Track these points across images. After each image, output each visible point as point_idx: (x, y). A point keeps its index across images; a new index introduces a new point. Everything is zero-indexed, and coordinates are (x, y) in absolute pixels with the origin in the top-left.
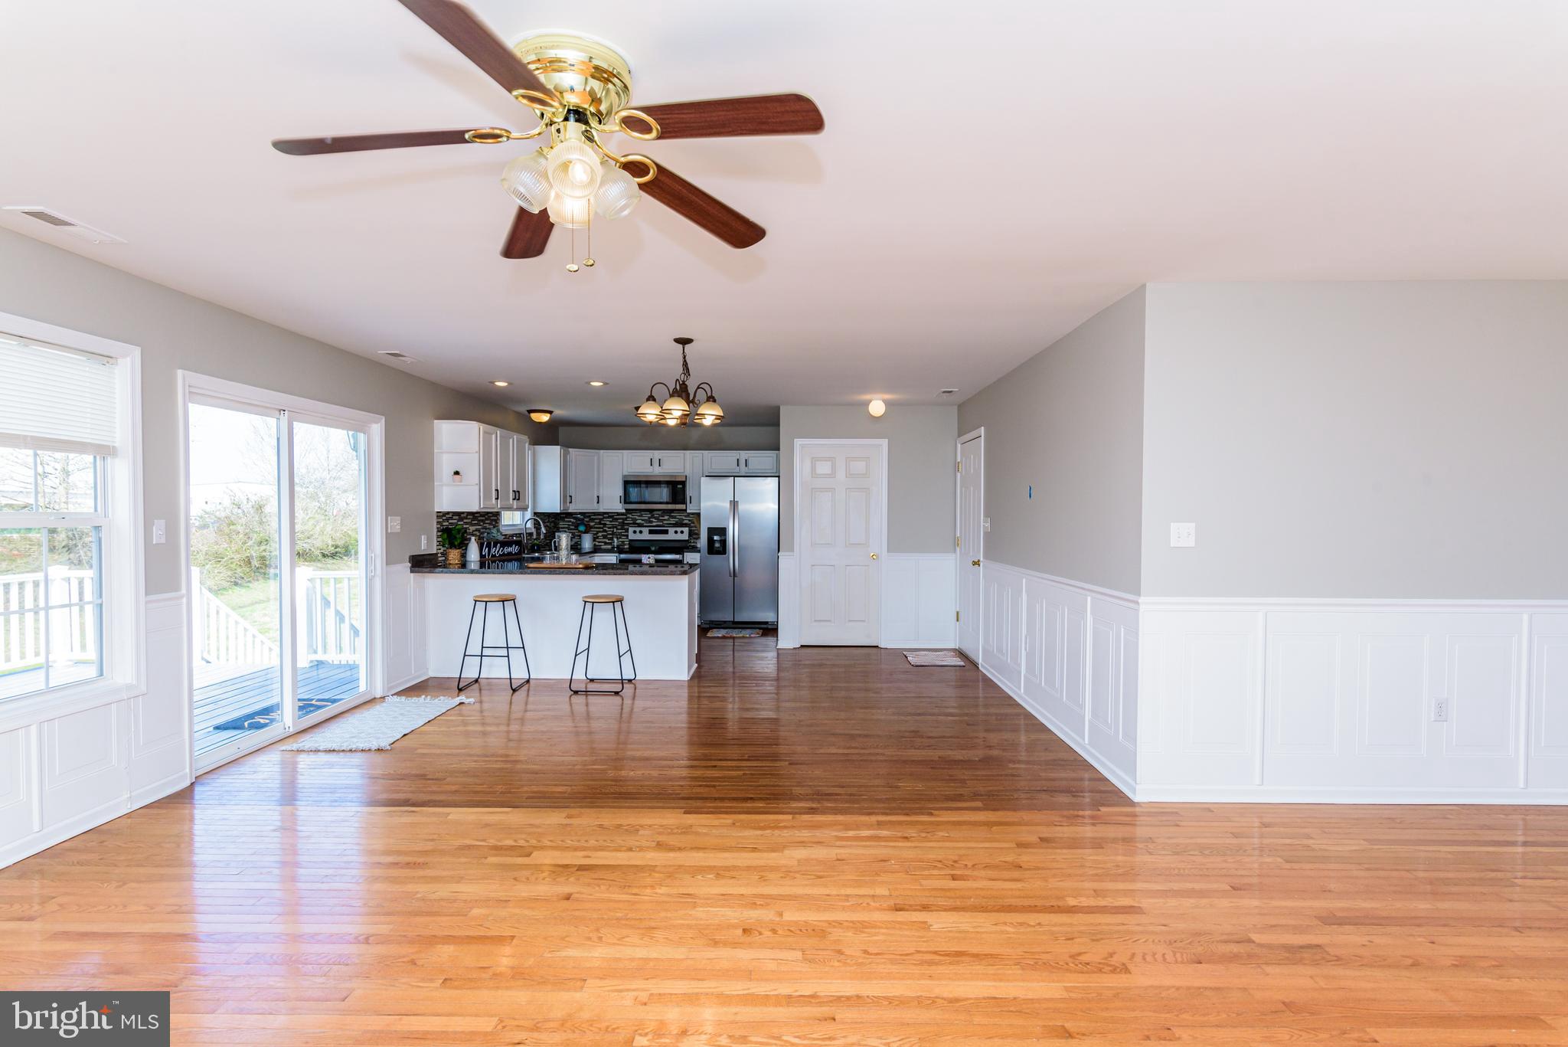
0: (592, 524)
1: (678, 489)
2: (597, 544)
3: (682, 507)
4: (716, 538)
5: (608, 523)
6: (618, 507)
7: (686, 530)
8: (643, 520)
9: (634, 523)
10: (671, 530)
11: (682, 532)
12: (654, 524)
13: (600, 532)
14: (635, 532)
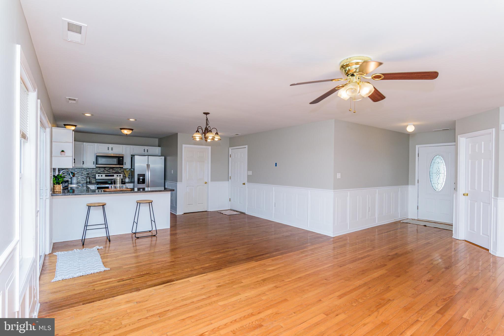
1: (120, 160)
3: (122, 166)
4: (141, 178)
6: (90, 166)
7: (122, 175)
8: (100, 171)
9: (97, 172)
10: (115, 175)
11: (120, 176)
14: (99, 176)
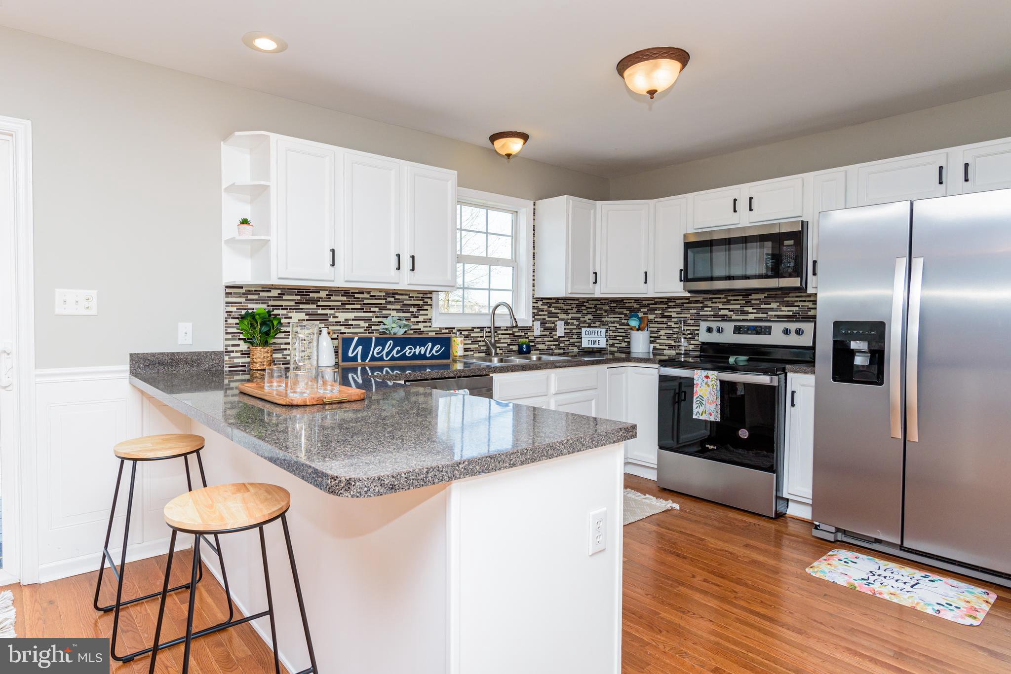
0: (651, 317)
1: (785, 247)
2: (658, 346)
3: (795, 282)
4: (854, 345)
5: (674, 315)
6: (676, 288)
7: (809, 328)
9: (715, 316)
10: (777, 328)
11: (799, 332)
12: (751, 317)
13: (662, 329)
14: (709, 330)
